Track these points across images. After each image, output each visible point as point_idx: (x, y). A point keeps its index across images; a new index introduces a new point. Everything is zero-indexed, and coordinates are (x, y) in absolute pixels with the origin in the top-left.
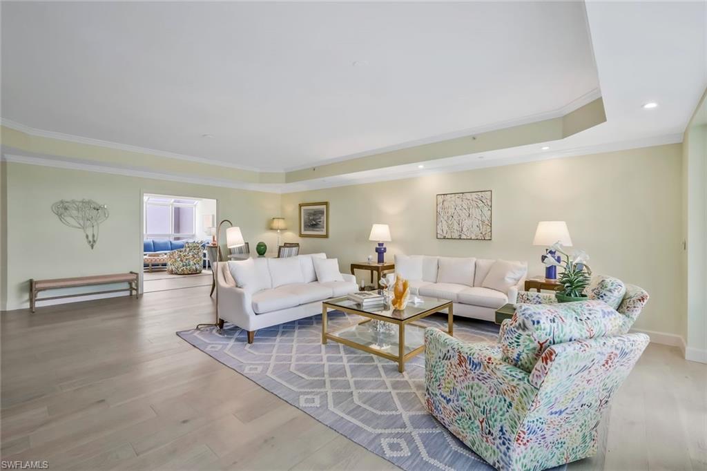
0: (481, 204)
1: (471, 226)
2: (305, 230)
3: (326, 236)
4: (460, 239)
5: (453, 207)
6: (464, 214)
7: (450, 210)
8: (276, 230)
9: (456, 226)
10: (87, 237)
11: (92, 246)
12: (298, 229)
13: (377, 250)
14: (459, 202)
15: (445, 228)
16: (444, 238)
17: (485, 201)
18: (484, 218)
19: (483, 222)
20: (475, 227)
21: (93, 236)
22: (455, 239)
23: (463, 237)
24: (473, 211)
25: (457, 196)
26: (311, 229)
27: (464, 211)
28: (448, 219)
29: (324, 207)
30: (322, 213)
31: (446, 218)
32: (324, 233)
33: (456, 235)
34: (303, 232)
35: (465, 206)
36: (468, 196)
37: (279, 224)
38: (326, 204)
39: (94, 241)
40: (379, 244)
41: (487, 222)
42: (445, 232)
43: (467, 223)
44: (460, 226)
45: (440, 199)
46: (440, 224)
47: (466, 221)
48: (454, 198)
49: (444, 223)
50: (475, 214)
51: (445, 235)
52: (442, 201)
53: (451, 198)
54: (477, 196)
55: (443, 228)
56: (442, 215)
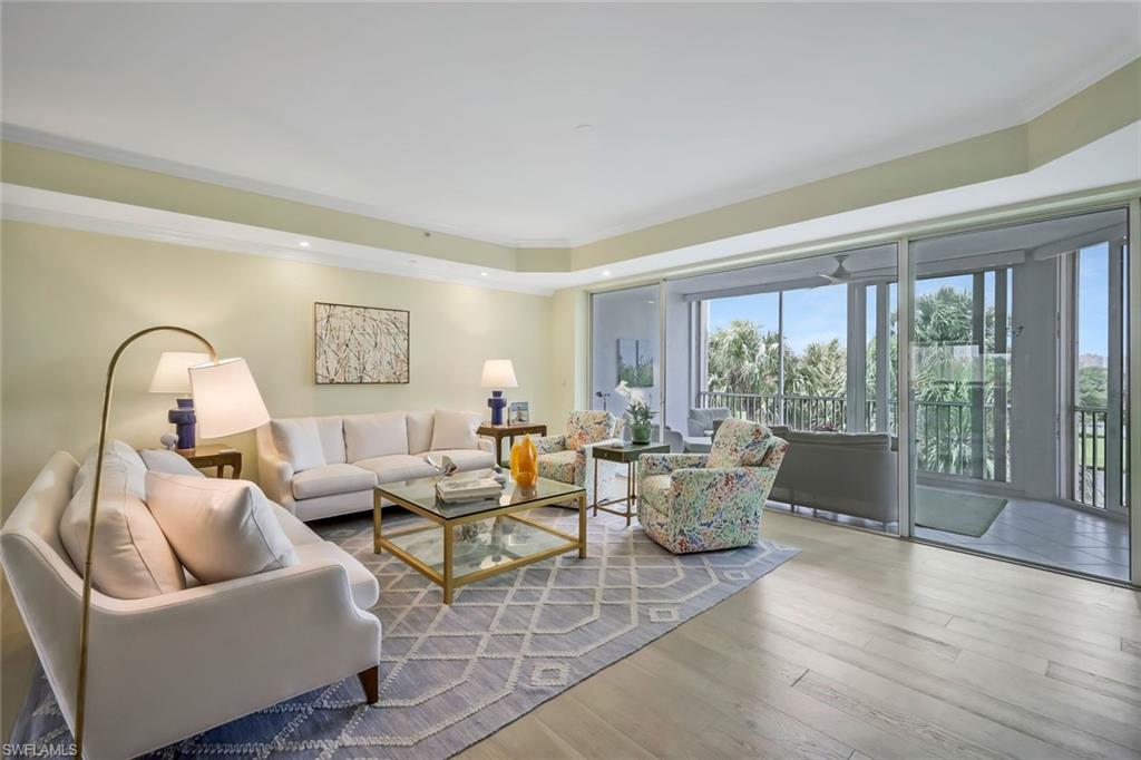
0: (393, 330)
1: (378, 362)
4: (361, 383)
5: (347, 327)
6: (367, 342)
7: (342, 334)
9: (354, 362)
14: (358, 321)
15: (333, 365)
16: (332, 382)
17: (399, 325)
18: (398, 351)
19: (397, 356)
20: (385, 363)
22: (351, 383)
23: (367, 379)
24: (381, 339)
25: (356, 310)
27: (368, 337)
28: (338, 349)
31: (334, 346)
33: (353, 377)
35: (369, 330)
36: (374, 314)
40: (181, 403)
41: (402, 357)
42: (332, 373)
43: (371, 358)
44: (361, 361)
45: (322, 311)
46: (323, 357)
47: (372, 354)
48: (349, 314)
49: (331, 355)
50: (384, 344)
51: (332, 376)
52: (325, 315)
53: (344, 312)
54: (387, 317)
55: (329, 364)
56: (327, 341)
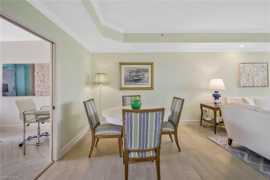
0: (263, 69)
1: (258, 80)
2: (125, 85)
3: (152, 88)
4: (253, 87)
5: (249, 70)
6: (255, 74)
7: (247, 72)
8: (99, 84)
9: (251, 80)
13: (214, 96)
14: (252, 67)
15: (245, 81)
17: (264, 68)
18: (264, 76)
19: (264, 78)
20: (260, 80)
22: (251, 87)
23: (255, 85)
24: (259, 73)
25: (251, 64)
26: (133, 83)
27: (255, 72)
28: (247, 76)
29: (149, 67)
30: (147, 71)
31: (245, 76)
33: (251, 85)
35: (255, 70)
36: (257, 65)
38: (151, 64)
40: (216, 92)
41: (266, 78)
42: (245, 83)
43: (256, 79)
44: (253, 80)
45: (242, 66)
46: (242, 79)
47: (256, 77)
48: (249, 66)
49: (244, 78)
50: (260, 74)
51: (245, 85)
52: (243, 67)
53: (248, 65)
54: (261, 65)
55: (243, 81)
56: (243, 74)
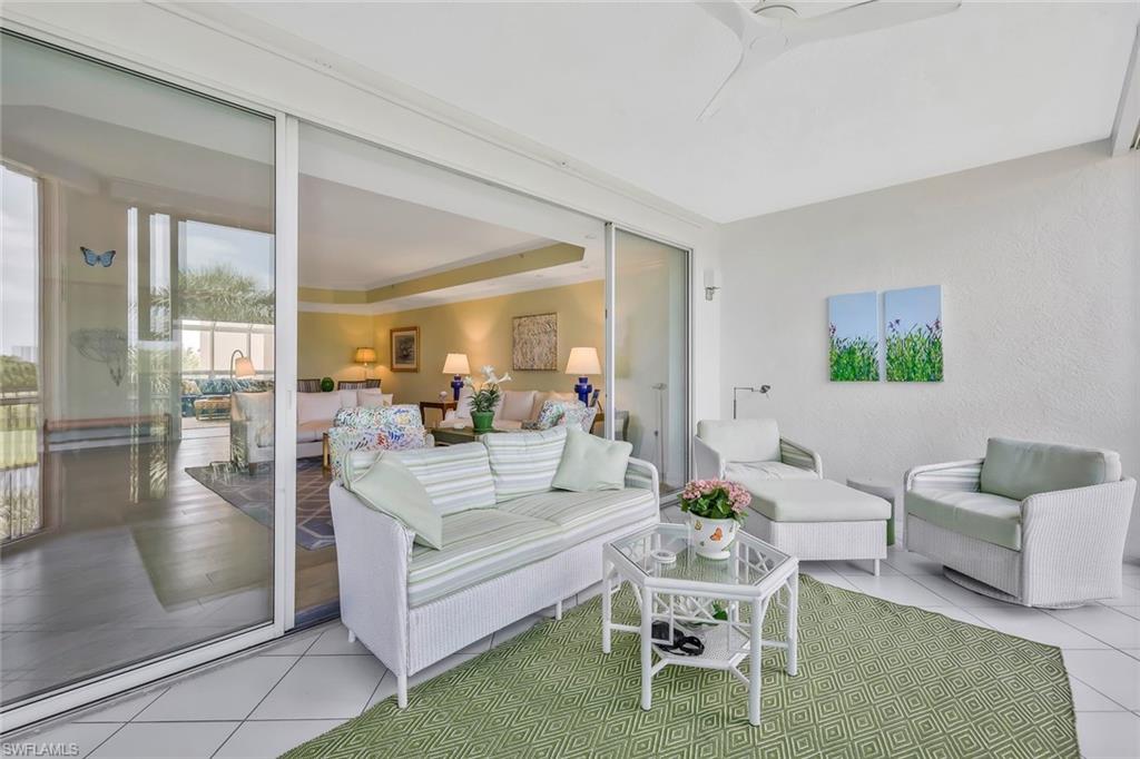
1: (541, 355)
2: (396, 363)
3: (415, 371)
4: (532, 370)
5: (526, 332)
6: (535, 340)
7: (523, 336)
8: (363, 363)
9: (529, 355)
10: (112, 372)
11: (118, 383)
12: (389, 360)
13: (453, 385)
15: (520, 357)
16: (520, 369)
19: (550, 349)
20: (544, 355)
21: (119, 371)
22: (528, 370)
23: (535, 367)
25: (530, 319)
26: (402, 361)
27: (535, 336)
29: (414, 333)
30: (413, 340)
32: (414, 366)
33: (528, 366)
34: (395, 366)
37: (367, 355)
39: (120, 377)
41: (553, 350)
42: (520, 363)
43: (537, 351)
44: (532, 354)
46: (516, 352)
49: (519, 350)
50: (544, 341)
52: (517, 325)
53: (525, 321)
54: (545, 320)
56: (517, 342)
